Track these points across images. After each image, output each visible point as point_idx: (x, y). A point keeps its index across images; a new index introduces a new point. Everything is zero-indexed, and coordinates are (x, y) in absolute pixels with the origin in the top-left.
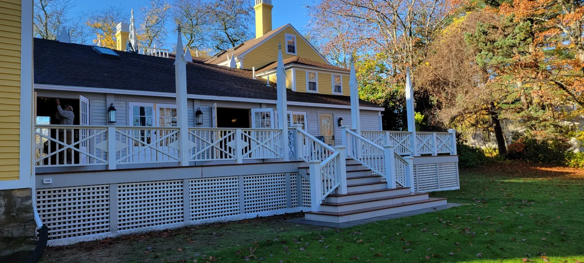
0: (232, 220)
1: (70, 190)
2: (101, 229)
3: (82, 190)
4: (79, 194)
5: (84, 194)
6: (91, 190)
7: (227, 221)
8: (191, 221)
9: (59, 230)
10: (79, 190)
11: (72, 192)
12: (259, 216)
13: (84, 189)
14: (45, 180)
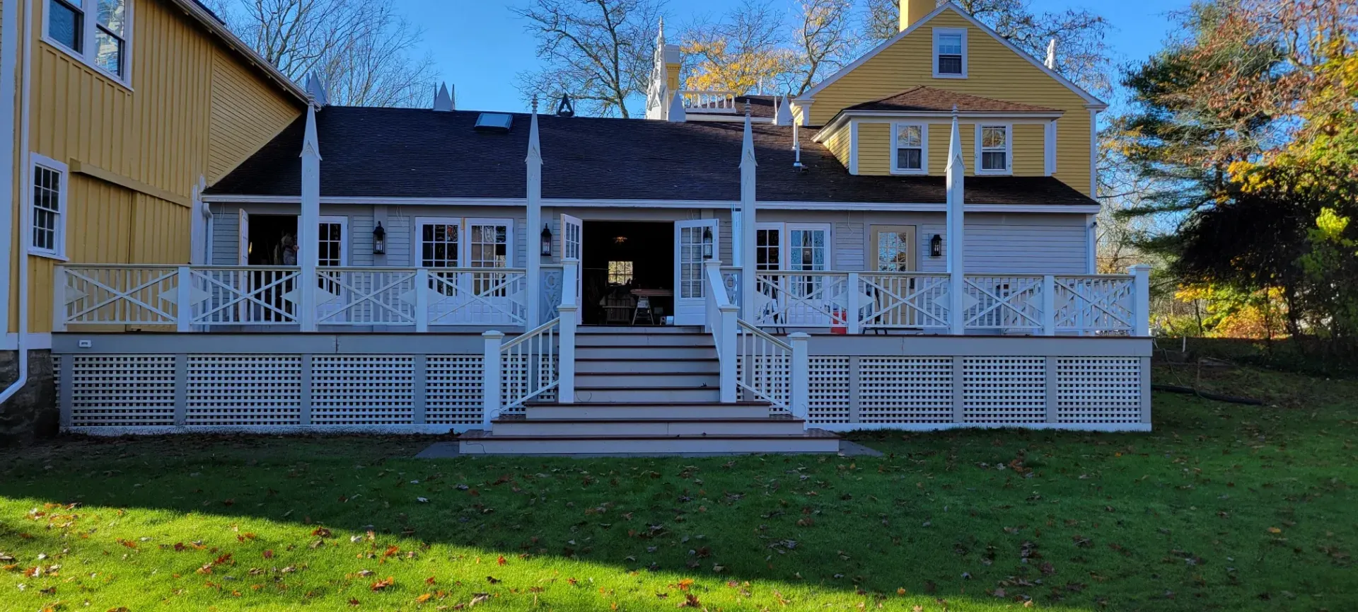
0: (395, 432)
1: (118, 359)
2: (162, 420)
3: (136, 359)
4: (132, 366)
5: (139, 366)
6: (149, 361)
7: (386, 432)
8: (315, 424)
9: (103, 414)
10: (132, 359)
11: (122, 362)
12: (455, 432)
13: (139, 359)
14: (81, 341)
